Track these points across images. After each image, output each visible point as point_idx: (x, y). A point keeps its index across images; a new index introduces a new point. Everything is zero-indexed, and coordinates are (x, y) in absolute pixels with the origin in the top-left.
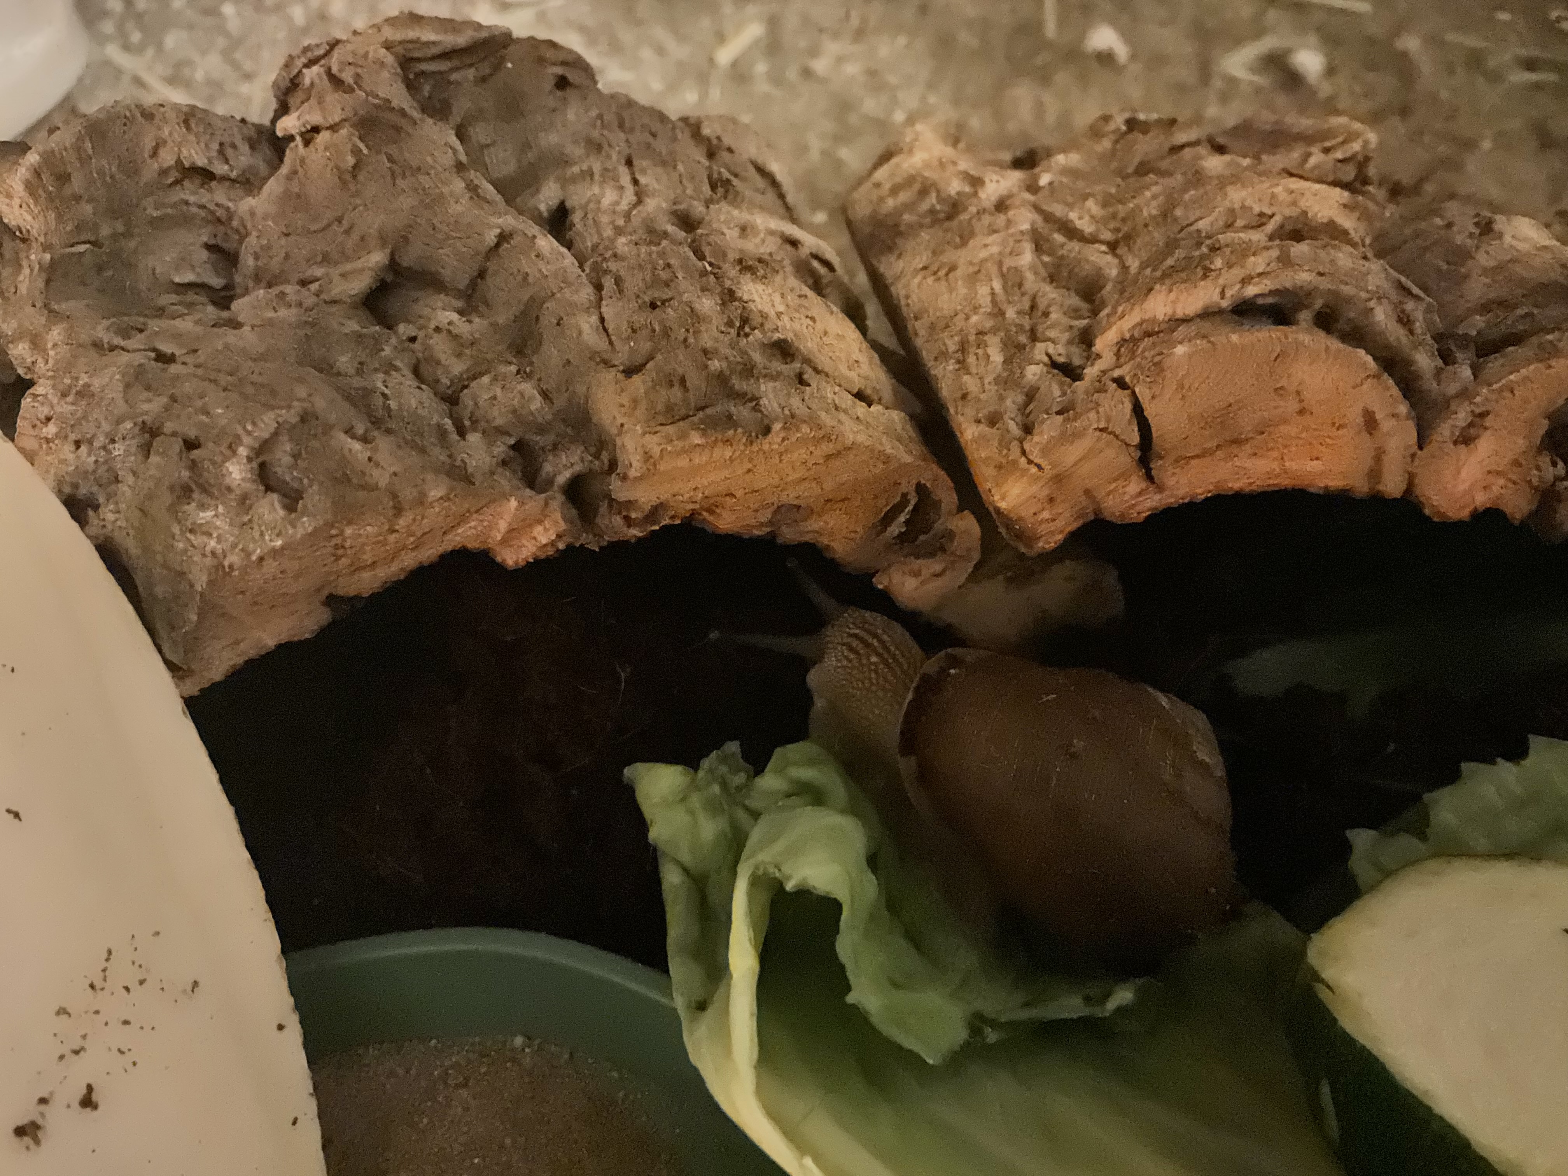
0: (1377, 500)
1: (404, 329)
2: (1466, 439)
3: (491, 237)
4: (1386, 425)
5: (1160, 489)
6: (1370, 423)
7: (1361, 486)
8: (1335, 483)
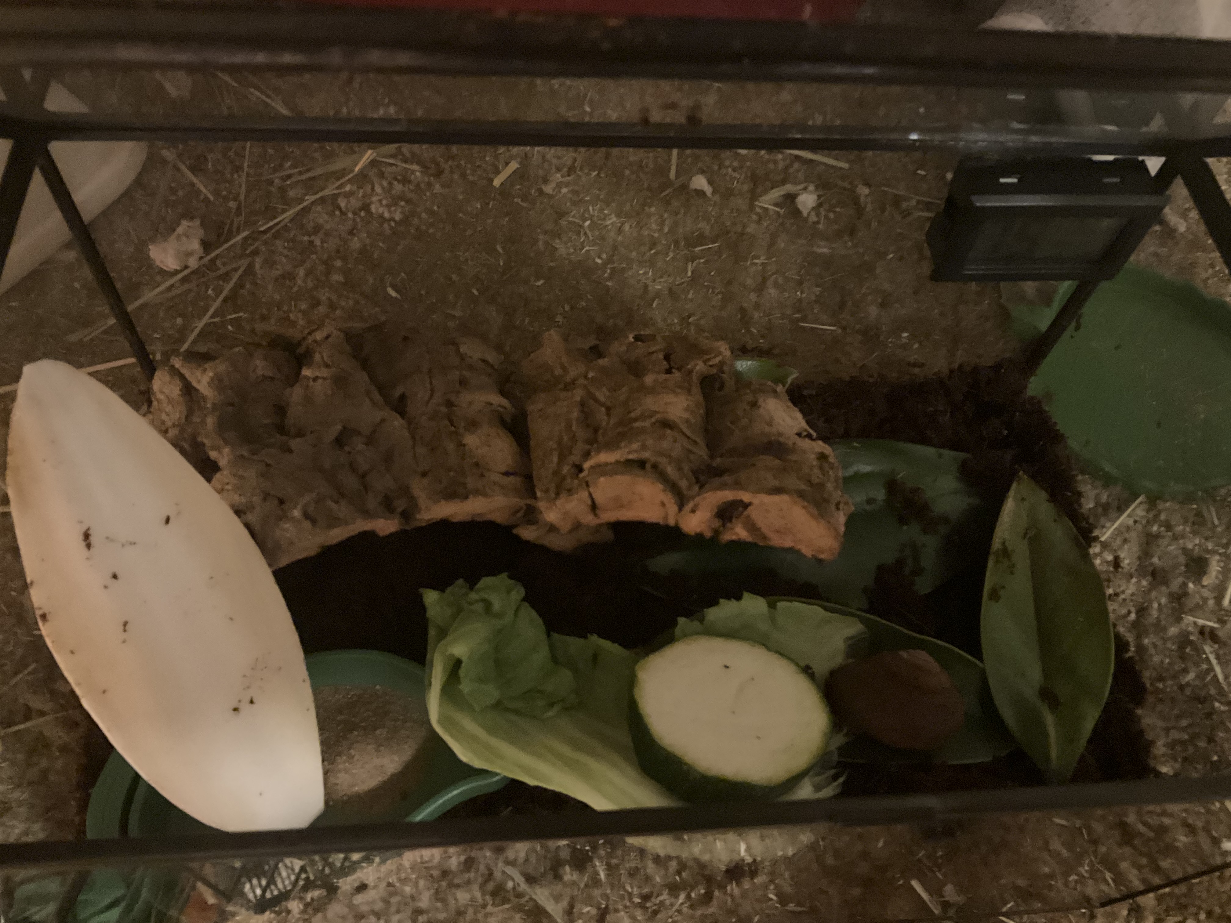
0: (667, 527)
1: (347, 449)
2: (693, 511)
3: (378, 419)
4: (668, 506)
5: (599, 518)
6: (663, 504)
7: (661, 522)
8: (654, 520)
